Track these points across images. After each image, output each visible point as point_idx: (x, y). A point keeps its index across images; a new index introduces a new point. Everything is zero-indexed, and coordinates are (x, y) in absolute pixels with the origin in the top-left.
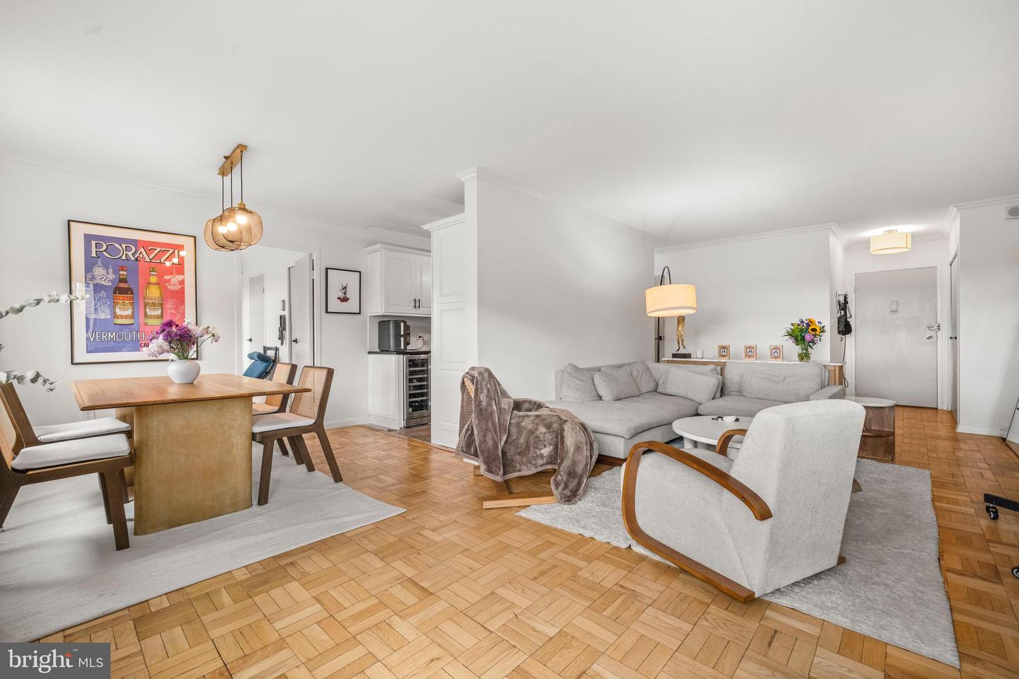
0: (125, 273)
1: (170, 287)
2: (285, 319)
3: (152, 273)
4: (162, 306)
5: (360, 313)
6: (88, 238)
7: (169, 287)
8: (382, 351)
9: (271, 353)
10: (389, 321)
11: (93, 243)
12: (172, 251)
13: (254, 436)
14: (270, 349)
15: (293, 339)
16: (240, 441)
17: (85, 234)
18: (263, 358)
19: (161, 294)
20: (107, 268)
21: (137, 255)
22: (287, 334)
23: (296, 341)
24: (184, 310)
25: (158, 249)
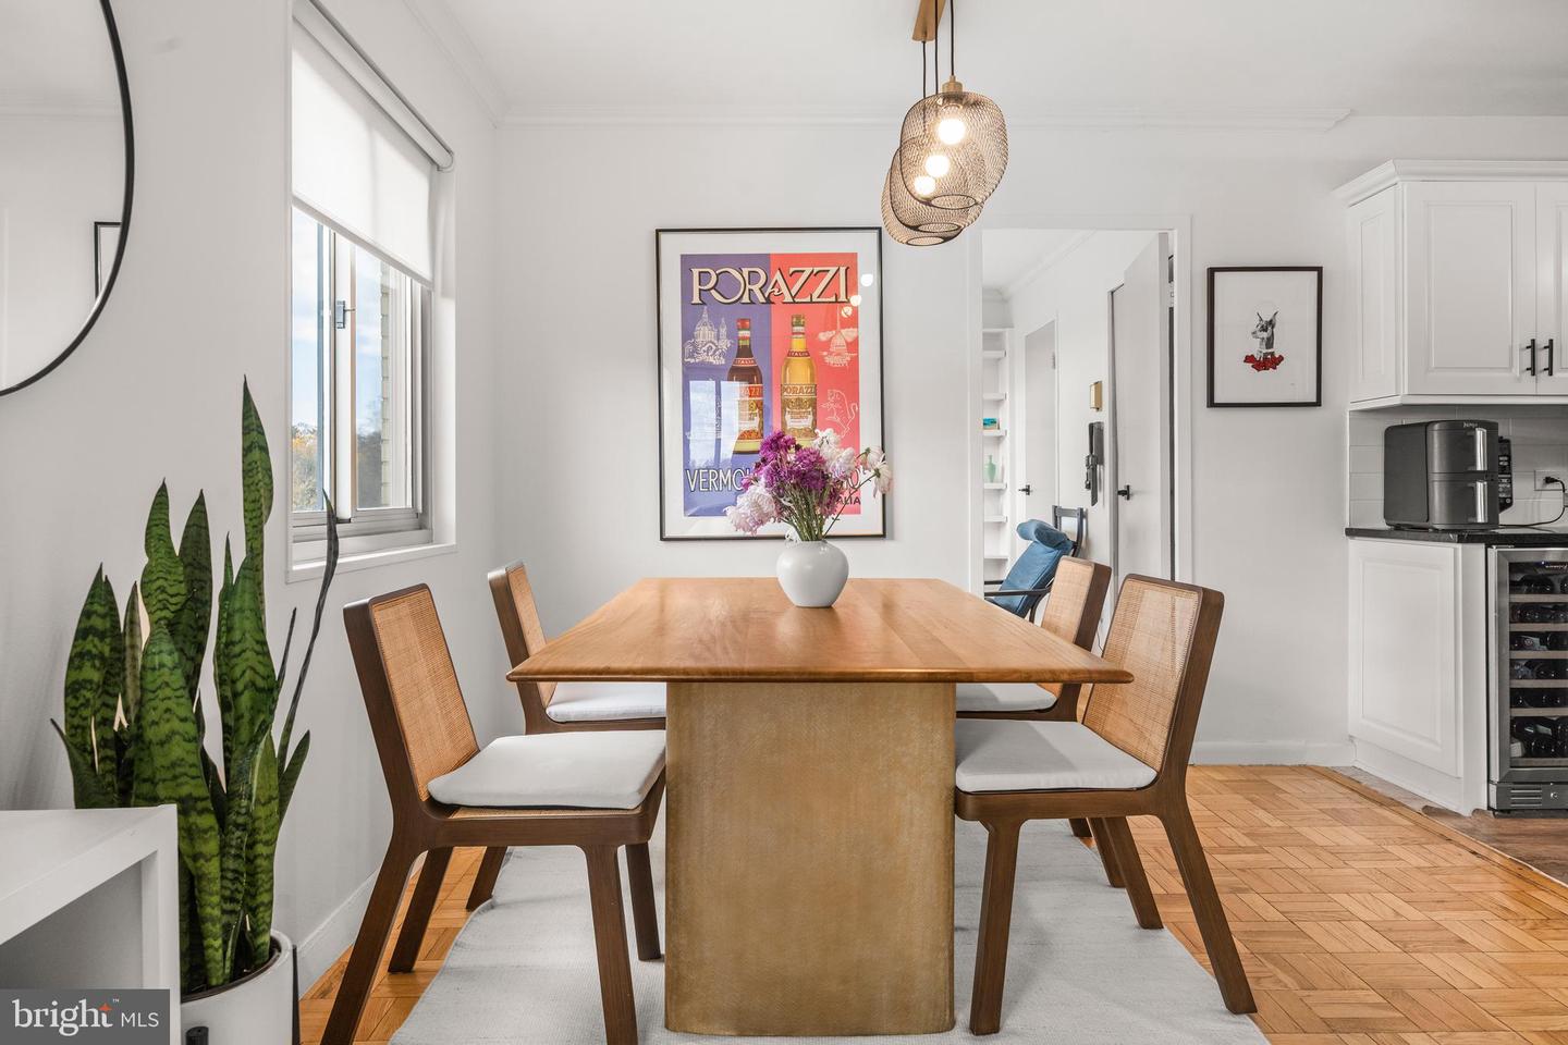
0: (746, 333)
1: (830, 360)
2: (1101, 431)
3: (796, 329)
4: (815, 408)
5: (1318, 403)
6: (688, 262)
7: (828, 360)
8: (1398, 528)
9: (1069, 526)
10: (1427, 425)
11: (696, 272)
12: (835, 269)
13: (959, 803)
14: (1067, 513)
15: (1122, 488)
16: (919, 813)
17: (682, 256)
18: (1049, 535)
19: (812, 379)
20: (717, 325)
21: (769, 290)
22: (1105, 472)
23: (1126, 493)
24: (858, 414)
25: (808, 271)
